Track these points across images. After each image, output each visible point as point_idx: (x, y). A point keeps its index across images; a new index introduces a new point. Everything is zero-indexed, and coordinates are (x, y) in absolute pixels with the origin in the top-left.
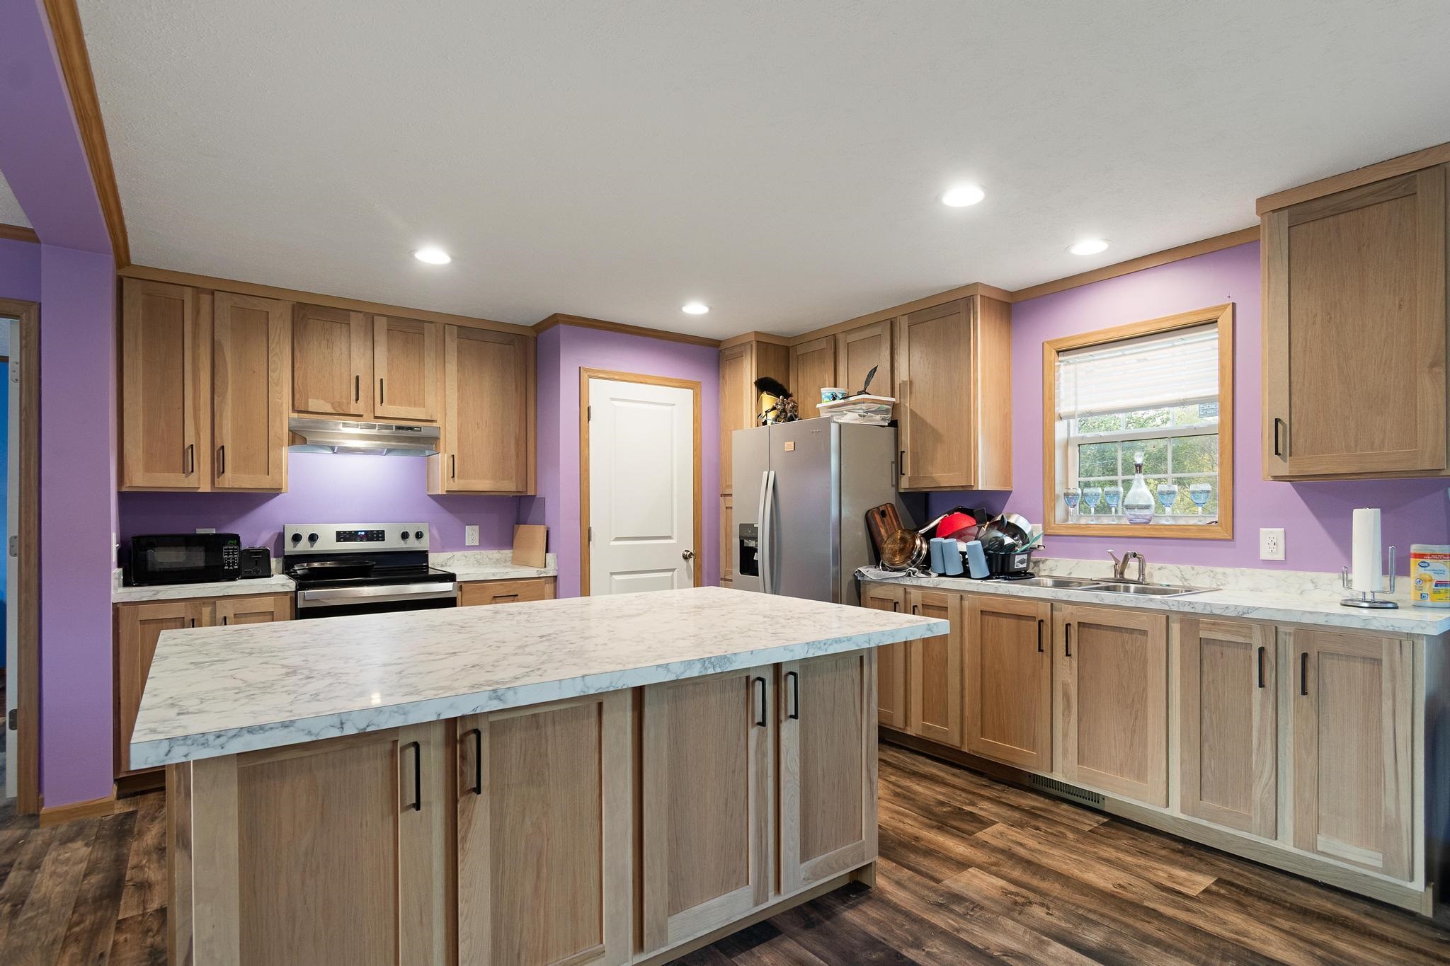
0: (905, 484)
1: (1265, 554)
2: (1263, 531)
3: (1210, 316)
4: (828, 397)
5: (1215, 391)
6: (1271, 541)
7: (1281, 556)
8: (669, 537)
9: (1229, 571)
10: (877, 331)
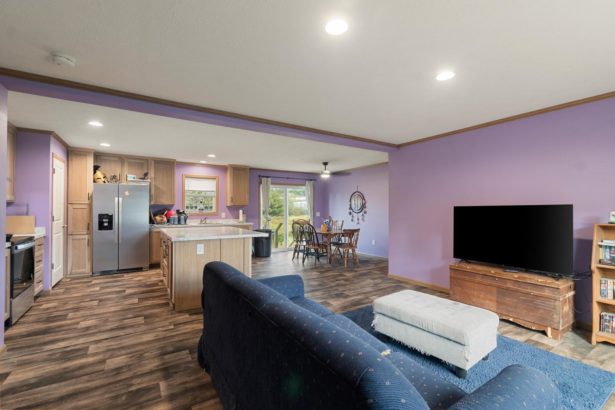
0: (152, 203)
1: (222, 217)
2: (222, 213)
3: (215, 178)
4: (132, 178)
5: (215, 190)
6: (223, 215)
7: (225, 217)
8: (60, 220)
9: (218, 220)
10: (142, 161)
